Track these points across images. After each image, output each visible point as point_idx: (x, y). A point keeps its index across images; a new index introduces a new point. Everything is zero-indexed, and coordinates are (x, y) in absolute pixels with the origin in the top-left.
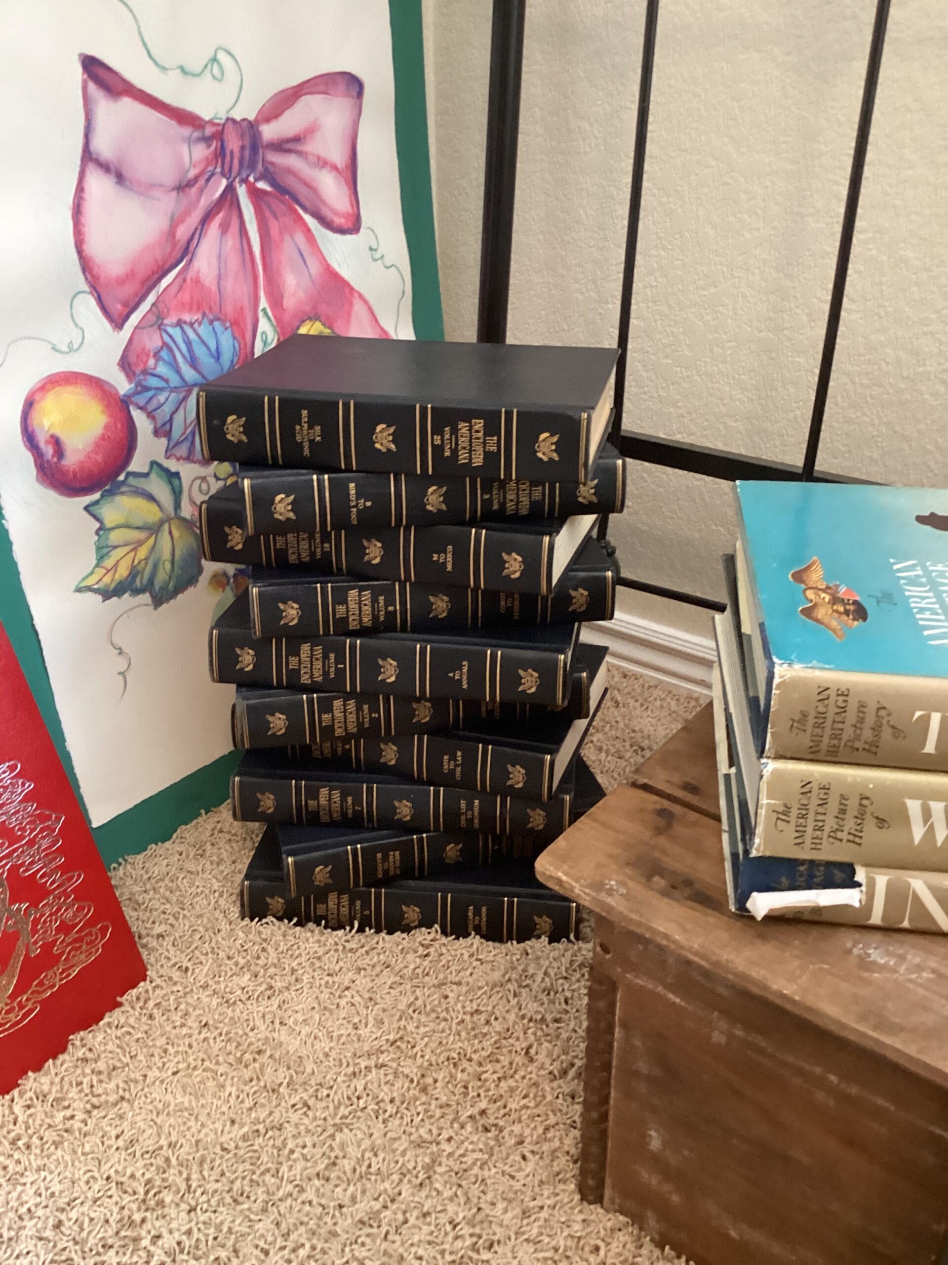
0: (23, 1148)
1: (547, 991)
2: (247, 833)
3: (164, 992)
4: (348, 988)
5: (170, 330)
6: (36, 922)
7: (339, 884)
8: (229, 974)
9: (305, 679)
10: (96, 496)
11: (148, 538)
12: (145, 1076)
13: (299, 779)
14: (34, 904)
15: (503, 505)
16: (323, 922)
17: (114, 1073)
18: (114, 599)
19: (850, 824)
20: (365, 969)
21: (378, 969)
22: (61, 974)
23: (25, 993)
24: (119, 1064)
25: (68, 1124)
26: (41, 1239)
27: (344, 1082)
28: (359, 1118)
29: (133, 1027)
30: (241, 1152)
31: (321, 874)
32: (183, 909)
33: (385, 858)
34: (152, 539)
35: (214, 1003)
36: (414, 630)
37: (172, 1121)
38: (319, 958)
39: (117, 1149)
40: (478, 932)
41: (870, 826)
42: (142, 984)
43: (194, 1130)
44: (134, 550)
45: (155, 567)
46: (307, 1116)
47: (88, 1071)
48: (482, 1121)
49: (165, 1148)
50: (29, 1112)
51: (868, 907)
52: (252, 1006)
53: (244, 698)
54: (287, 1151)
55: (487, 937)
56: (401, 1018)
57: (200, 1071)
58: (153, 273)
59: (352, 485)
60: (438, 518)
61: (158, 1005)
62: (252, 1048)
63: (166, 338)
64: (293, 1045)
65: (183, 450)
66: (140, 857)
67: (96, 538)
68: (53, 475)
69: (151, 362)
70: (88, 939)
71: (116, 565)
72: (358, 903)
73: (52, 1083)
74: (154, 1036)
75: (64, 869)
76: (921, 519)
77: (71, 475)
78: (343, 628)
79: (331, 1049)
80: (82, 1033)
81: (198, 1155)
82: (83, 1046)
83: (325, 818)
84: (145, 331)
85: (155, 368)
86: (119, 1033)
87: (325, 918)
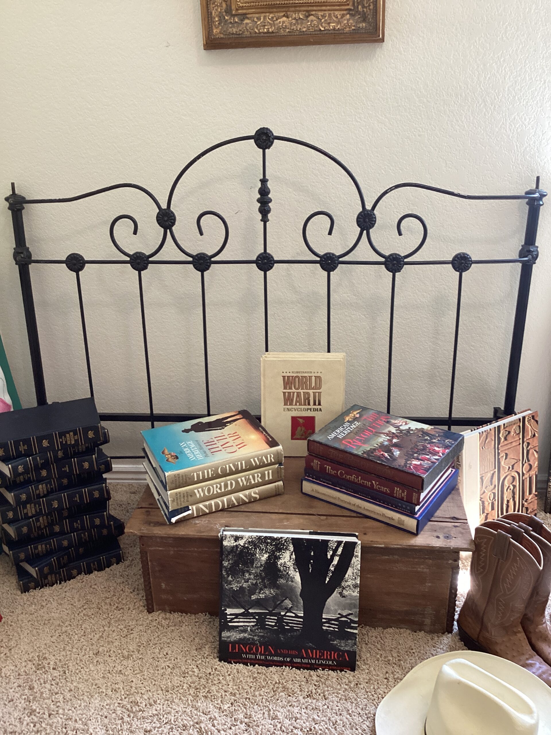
1: (121, 576)
3: (11, 619)
4: (65, 597)
7: (51, 572)
8: (27, 607)
9: (30, 515)
15: (78, 450)
19: (186, 498)
20: (67, 591)
21: (71, 590)
31: (46, 570)
33: (63, 559)
36: (59, 491)
38: (52, 594)
40: (95, 570)
41: (189, 497)
48: (118, 609)
51: (193, 513)
52: (39, 612)
55: (98, 571)
56: (84, 598)
59: (38, 458)
60: (63, 458)
61: (11, 622)
64: (57, 615)
72: (58, 575)
76: (183, 431)
78: (39, 496)
79: (68, 612)
83: (41, 554)
87: (48, 584)
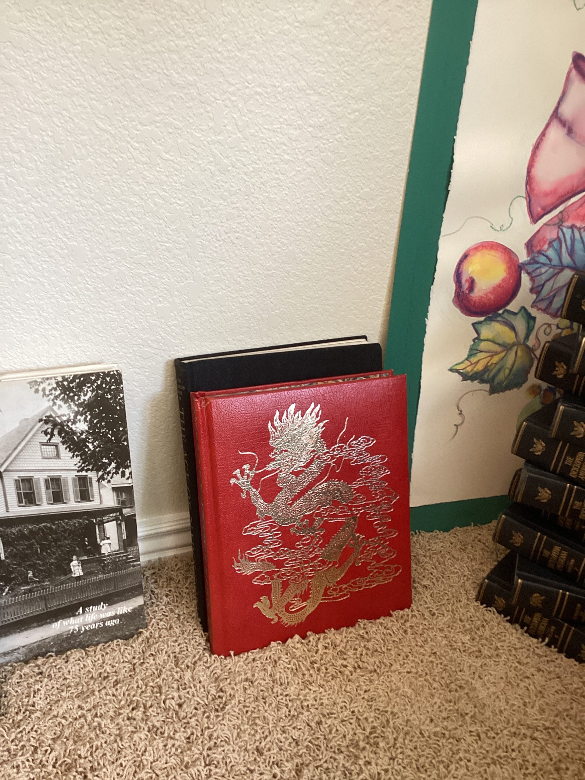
0: (316, 669)
2: (495, 550)
3: (417, 621)
4: (528, 677)
5: (565, 230)
6: (365, 547)
7: (545, 610)
8: (458, 630)
9: (573, 474)
10: (482, 319)
11: (502, 352)
12: (392, 665)
13: (543, 533)
14: (367, 538)
16: (526, 628)
17: (376, 653)
18: (469, 381)
20: (543, 671)
21: (552, 676)
22: (367, 582)
23: (346, 584)
24: (379, 650)
25: (343, 669)
26: (308, 725)
27: (507, 735)
28: (509, 763)
29: (394, 632)
30: (431, 742)
31: (536, 599)
32: (443, 577)
34: (504, 354)
35: (444, 643)
37: (398, 700)
38: (516, 649)
39: (363, 698)
42: (407, 610)
43: (408, 712)
44: (491, 356)
45: (500, 370)
46: (477, 743)
47: (362, 645)
49: (389, 713)
50: (325, 651)
52: (465, 657)
53: (528, 471)
54: (457, 757)
56: (556, 716)
57: (423, 679)
58: (568, 193)
61: (411, 627)
62: (458, 682)
63: (561, 234)
64: (483, 694)
65: (543, 305)
66: (428, 535)
67: (472, 343)
68: (462, 300)
69: (546, 246)
70: (388, 570)
71: (477, 362)
72: (553, 628)
73: (342, 641)
74: (404, 644)
75: (389, 525)
77: (472, 303)
79: (505, 709)
80: (366, 621)
81: (405, 729)
82: (364, 629)
83: (551, 565)
84: (549, 227)
85: (546, 251)
86: (385, 631)
87: (528, 626)
